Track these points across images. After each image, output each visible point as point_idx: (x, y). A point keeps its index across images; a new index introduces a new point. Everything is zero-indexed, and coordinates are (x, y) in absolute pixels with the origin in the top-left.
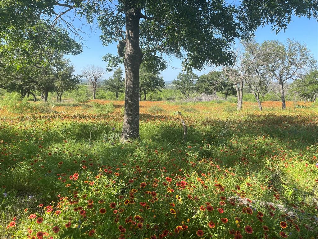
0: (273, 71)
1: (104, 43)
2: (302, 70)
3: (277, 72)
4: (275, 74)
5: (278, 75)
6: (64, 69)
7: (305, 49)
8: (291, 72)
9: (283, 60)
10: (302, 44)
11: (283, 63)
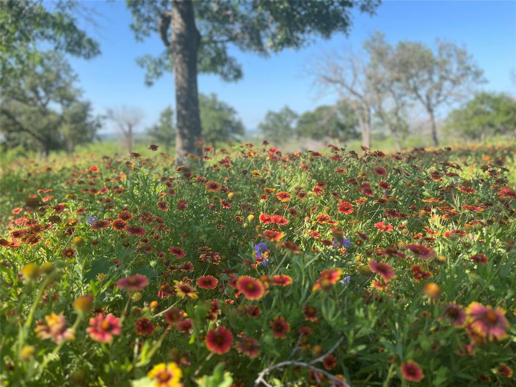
0: (415, 90)
1: (137, 38)
2: (461, 87)
3: (423, 92)
4: (419, 97)
5: (424, 98)
6: (74, 104)
7: (464, 53)
8: (444, 92)
9: (431, 72)
10: (459, 46)
11: (431, 79)
